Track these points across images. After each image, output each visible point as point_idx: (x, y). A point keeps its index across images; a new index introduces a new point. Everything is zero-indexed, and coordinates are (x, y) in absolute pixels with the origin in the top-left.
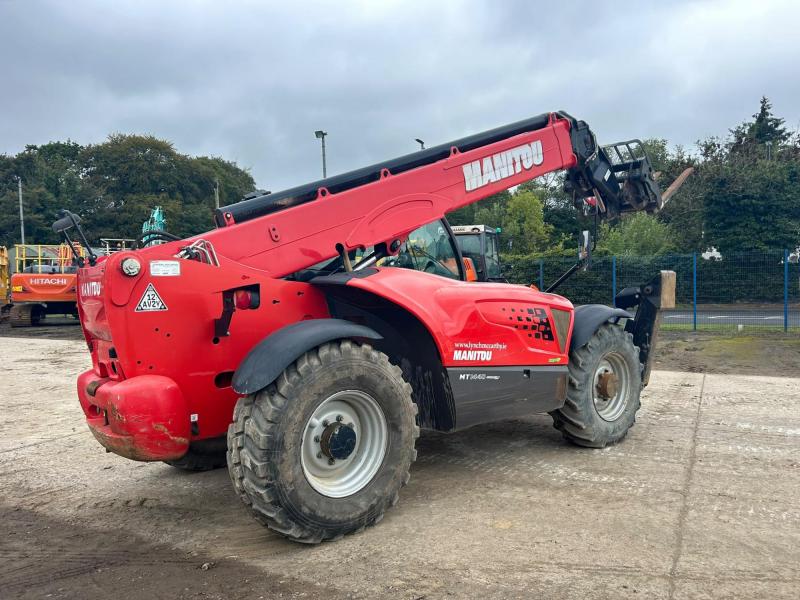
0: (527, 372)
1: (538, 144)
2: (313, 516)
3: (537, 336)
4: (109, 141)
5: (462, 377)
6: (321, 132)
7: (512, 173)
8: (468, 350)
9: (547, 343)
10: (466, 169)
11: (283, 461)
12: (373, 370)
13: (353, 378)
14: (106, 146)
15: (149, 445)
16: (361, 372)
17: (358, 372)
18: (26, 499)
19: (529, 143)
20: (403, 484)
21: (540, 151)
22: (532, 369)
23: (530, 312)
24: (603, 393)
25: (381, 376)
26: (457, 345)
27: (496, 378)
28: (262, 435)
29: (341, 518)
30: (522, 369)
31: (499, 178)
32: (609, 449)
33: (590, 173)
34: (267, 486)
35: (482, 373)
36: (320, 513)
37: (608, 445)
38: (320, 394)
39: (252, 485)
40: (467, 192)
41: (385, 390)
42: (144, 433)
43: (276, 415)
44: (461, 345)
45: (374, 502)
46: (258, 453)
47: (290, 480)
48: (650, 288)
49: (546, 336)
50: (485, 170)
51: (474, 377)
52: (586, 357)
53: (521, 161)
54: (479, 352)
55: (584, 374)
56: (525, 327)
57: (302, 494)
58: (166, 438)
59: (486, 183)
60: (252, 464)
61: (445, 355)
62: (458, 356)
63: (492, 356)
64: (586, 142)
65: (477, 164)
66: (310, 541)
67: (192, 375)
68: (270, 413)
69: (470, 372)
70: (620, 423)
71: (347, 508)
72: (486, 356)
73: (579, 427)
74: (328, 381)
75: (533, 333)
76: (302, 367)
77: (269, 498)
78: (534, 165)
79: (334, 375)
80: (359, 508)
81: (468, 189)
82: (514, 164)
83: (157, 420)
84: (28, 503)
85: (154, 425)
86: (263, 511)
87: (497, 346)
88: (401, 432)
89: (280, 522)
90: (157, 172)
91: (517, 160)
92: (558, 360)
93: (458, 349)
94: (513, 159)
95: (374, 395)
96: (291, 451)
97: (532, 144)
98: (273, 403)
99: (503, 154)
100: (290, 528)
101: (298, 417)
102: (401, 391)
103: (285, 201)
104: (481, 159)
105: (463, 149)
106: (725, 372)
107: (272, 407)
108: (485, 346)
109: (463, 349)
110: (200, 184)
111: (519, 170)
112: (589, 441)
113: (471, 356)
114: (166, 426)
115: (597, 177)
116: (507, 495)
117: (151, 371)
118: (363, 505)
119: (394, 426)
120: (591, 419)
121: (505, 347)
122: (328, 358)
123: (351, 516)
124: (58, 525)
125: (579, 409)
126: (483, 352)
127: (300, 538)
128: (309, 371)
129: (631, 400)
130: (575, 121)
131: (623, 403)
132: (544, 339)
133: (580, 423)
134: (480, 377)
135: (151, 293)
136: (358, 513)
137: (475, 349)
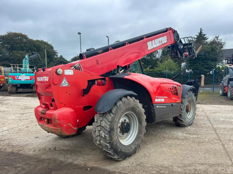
1: (165, 37)
2: (121, 152)
3: (174, 94)
4: (7, 34)
5: (157, 107)
6: (80, 33)
7: (159, 45)
9: (176, 96)
10: (148, 43)
11: (113, 134)
12: (136, 105)
13: (131, 107)
14: (6, 35)
15: (66, 130)
17: (132, 105)
18: (14, 149)
19: (163, 36)
20: (143, 140)
21: (166, 39)
22: (173, 104)
23: (173, 87)
24: (187, 111)
25: (138, 107)
26: (156, 97)
27: (165, 107)
28: (108, 126)
29: (128, 152)
30: (171, 104)
31: (156, 47)
32: (189, 127)
33: (178, 46)
34: (109, 143)
35: (161, 105)
36: (123, 151)
37: (189, 126)
38: (122, 113)
39: (104, 143)
40: (148, 50)
41: (138, 111)
42: (65, 126)
43: (112, 120)
44: (157, 97)
45: (136, 146)
46: (106, 132)
47: (115, 141)
48: (197, 80)
49: (176, 94)
50: (153, 44)
52: (184, 100)
54: (161, 99)
55: (184, 105)
56: (172, 91)
57: (118, 145)
58: (71, 128)
59: (153, 48)
60: (105, 136)
61: (153, 100)
62: (156, 100)
63: (164, 100)
64: (177, 37)
65: (151, 42)
66: (120, 160)
67: (77, 107)
68: (110, 119)
69: (159, 105)
70: (191, 119)
71: (129, 149)
72: (163, 100)
73: (182, 121)
74: (125, 109)
76: (118, 105)
77: (110, 146)
78: (165, 43)
79: (126, 107)
80: (132, 148)
81: (149, 49)
83: (69, 122)
84: (15, 150)
85: (68, 124)
86: (107, 151)
87: (165, 97)
88: (142, 124)
89: (112, 154)
90: (23, 44)
91: (161, 41)
92: (179, 101)
95: (135, 113)
96: (115, 131)
98: (110, 116)
99: (157, 39)
100: (115, 156)
101: (117, 120)
103: (100, 52)
105: (147, 37)
106: (205, 104)
107: (111, 117)
108: (162, 97)
109: (157, 98)
110: (37, 48)
111: (161, 44)
112: (185, 125)
113: (159, 100)
114: (72, 124)
115: (179, 47)
116: (169, 142)
117: (65, 106)
118: (133, 147)
119: (140, 123)
120: (185, 119)
121: (167, 97)
122: (125, 101)
123: (131, 151)
124: (29, 157)
125: (183, 116)
126: (162, 99)
127: (117, 159)
128: (120, 106)
129: (194, 113)
130: (174, 30)
131: (192, 114)
133: (182, 120)
134: (162, 107)
135: (65, 80)
136: (132, 150)
137: (160, 98)
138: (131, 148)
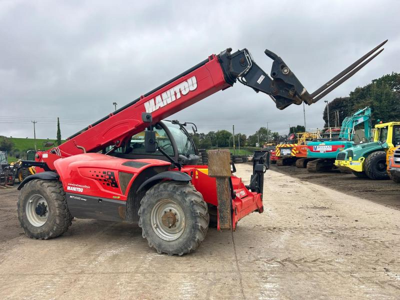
0: (101, 200)
1: (194, 79)
3: (108, 184)
5: (71, 197)
7: (175, 99)
8: (73, 186)
9: (114, 188)
10: (146, 105)
13: (37, 190)
16: (38, 189)
17: (37, 189)
21: (195, 82)
22: (103, 199)
23: (104, 173)
26: (69, 184)
27: (85, 200)
30: (98, 198)
31: (165, 104)
35: (78, 196)
45: (42, 231)
49: (113, 185)
50: (157, 102)
51: (76, 198)
53: (180, 92)
54: (78, 188)
56: (100, 180)
59: (157, 109)
61: (64, 187)
62: (69, 188)
63: (83, 190)
65: (152, 101)
69: (74, 196)
72: (81, 190)
74: (30, 190)
75: (106, 183)
78: (190, 91)
82: (176, 94)
87: (86, 187)
91: (178, 92)
92: (119, 197)
93: (69, 186)
94: (175, 92)
97: (188, 80)
99: (168, 92)
102: (50, 198)
104: (154, 98)
109: (71, 186)
111: (179, 96)
113: (74, 189)
118: (39, 231)
121: (89, 187)
126: (79, 188)
132: (112, 186)
134: (79, 198)
137: (75, 187)
138: (37, 230)
